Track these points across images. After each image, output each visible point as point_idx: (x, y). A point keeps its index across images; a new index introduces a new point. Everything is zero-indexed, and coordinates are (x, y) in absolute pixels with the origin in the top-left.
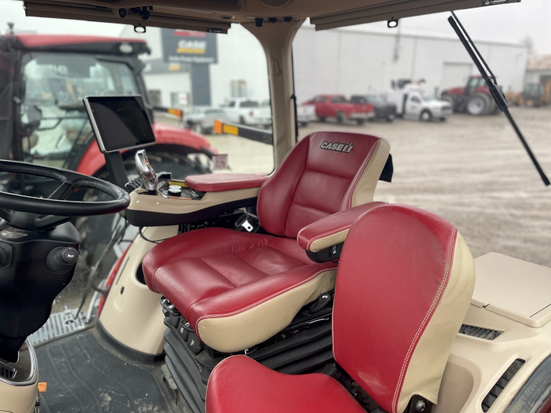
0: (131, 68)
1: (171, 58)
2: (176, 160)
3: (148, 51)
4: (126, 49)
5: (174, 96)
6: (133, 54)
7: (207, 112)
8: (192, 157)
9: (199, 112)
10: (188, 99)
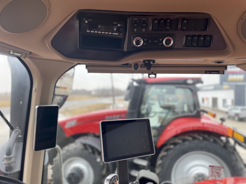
0: (192, 90)
1: (224, 83)
2: (212, 140)
3: (202, 82)
4: (190, 82)
5: (224, 101)
6: (194, 84)
7: (242, 110)
8: (223, 138)
9: (237, 109)
10: (232, 102)
